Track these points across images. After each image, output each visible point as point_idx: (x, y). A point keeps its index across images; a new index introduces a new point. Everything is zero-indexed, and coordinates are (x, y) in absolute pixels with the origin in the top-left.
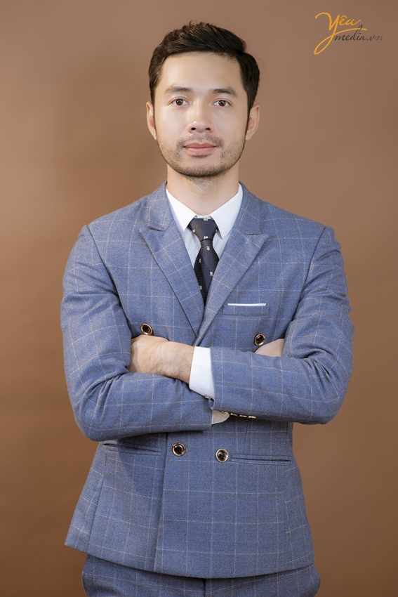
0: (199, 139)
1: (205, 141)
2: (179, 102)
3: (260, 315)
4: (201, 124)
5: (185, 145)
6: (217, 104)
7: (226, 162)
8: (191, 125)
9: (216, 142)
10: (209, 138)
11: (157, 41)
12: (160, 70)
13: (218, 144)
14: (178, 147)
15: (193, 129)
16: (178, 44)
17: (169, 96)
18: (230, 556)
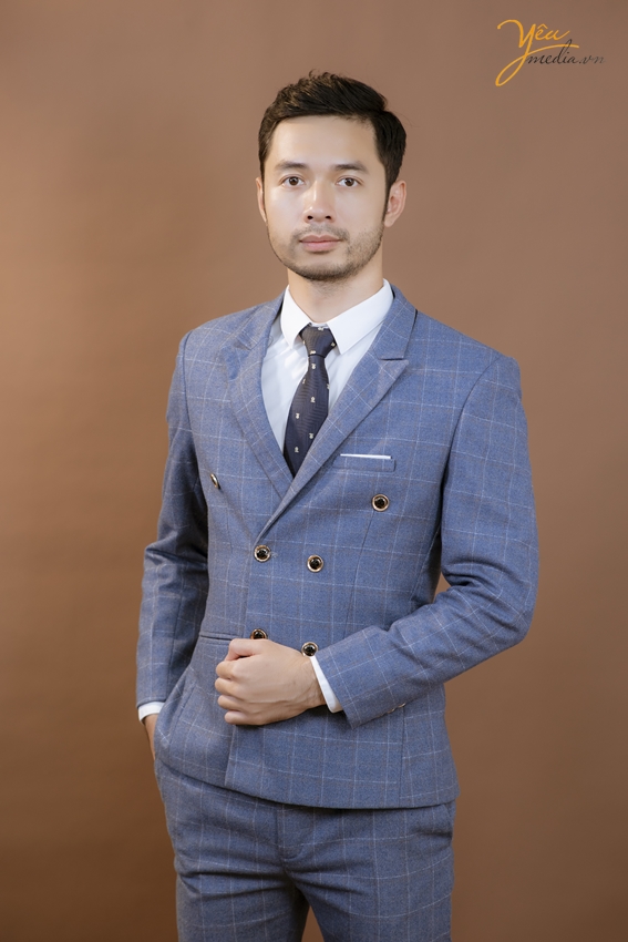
0: (319, 231)
1: (325, 233)
2: (293, 181)
3: (381, 471)
4: (321, 212)
5: (301, 238)
6: (343, 183)
7: (355, 259)
8: (306, 212)
9: (338, 234)
10: (329, 229)
11: (270, 101)
12: (270, 137)
13: (343, 238)
14: (292, 241)
15: (310, 218)
16: (290, 106)
17: (279, 174)
18: (315, 779)
